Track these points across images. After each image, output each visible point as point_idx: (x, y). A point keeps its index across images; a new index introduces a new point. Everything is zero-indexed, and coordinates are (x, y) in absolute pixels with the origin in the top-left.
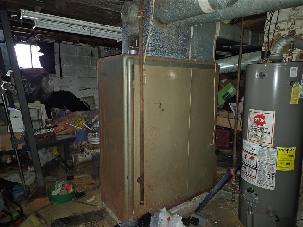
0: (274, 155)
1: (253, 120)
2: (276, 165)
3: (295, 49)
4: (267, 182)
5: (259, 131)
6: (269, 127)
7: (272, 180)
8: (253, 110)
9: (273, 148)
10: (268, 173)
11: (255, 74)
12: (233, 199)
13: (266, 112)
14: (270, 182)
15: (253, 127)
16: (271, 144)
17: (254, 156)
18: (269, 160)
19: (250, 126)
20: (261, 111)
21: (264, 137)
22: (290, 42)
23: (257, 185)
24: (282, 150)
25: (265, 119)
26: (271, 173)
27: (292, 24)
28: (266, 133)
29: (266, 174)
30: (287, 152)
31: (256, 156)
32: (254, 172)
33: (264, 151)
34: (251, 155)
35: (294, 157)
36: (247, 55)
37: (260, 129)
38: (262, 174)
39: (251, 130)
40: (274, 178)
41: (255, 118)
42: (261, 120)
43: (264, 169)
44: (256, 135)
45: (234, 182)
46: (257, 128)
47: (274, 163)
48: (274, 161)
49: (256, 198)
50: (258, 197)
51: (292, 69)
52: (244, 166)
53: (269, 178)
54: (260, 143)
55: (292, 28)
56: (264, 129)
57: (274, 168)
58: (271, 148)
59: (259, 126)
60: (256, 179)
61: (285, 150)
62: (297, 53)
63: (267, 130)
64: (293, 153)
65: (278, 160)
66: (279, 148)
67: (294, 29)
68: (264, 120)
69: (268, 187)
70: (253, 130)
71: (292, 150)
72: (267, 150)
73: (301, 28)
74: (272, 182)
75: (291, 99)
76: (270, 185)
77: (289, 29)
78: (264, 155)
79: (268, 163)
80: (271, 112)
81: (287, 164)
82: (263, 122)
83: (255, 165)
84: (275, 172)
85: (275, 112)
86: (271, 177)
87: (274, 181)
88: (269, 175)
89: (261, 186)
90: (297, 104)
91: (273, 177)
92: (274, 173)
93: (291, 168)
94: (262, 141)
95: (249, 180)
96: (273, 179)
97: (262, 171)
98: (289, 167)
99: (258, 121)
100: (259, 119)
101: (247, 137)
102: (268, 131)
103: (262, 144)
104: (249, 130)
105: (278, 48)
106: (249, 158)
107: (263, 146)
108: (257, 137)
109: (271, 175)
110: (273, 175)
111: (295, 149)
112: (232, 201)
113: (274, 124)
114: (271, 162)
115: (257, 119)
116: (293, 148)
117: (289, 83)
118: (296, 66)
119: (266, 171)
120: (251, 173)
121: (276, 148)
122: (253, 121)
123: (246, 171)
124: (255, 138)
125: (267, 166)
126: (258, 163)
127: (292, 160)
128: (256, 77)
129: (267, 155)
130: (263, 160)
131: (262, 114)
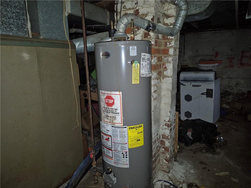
0: (125, 135)
1: (104, 101)
2: (128, 143)
3: (140, 29)
4: (122, 161)
5: (110, 113)
6: (117, 107)
7: (126, 159)
8: (103, 92)
9: (123, 127)
10: (122, 152)
11: (100, 53)
12: (95, 182)
13: (113, 93)
14: (125, 161)
15: (105, 109)
16: (121, 124)
17: (109, 137)
18: (121, 140)
19: (103, 108)
20: (109, 92)
21: (115, 118)
22: (131, 20)
23: (114, 165)
24: (132, 128)
25: (113, 99)
26: (124, 152)
27: (135, 4)
28: (116, 113)
29: (120, 153)
30: (136, 130)
31: (110, 137)
32: (111, 153)
33: (116, 132)
34: (107, 136)
35: (143, 133)
36: (103, 34)
37: (110, 110)
38: (118, 154)
39: (104, 111)
40: (128, 156)
41: (105, 99)
42: (111, 101)
43: (118, 149)
44: (108, 116)
45: (94, 165)
46: (109, 110)
47: (126, 142)
48: (126, 140)
49: (113, 179)
50: (115, 177)
51: (131, 48)
52: (103, 147)
53: (124, 157)
54: (112, 123)
55: (136, 8)
56: (114, 110)
57: (126, 147)
58: (122, 127)
59: (109, 107)
60: (112, 159)
61: (134, 128)
62: (142, 32)
63: (116, 110)
64: (141, 129)
65: (129, 138)
66: (129, 127)
67: (137, 8)
68: (113, 101)
69: (124, 166)
70: (105, 111)
71: (140, 127)
72: (118, 130)
73: (143, 8)
74: (127, 160)
75: (133, 79)
76: (125, 163)
77: (133, 8)
78: (117, 135)
79: (121, 142)
80: (118, 93)
81: (137, 140)
82: (112, 103)
83: (110, 146)
84: (127, 150)
85: (121, 92)
86: (125, 156)
87: (128, 159)
88: (123, 154)
89: (117, 165)
90: (138, 83)
91: (126, 155)
92: (127, 152)
93: (141, 143)
94: (114, 122)
95: (107, 161)
96: (126, 157)
97: (117, 151)
98: (139, 144)
99: (108, 102)
100: (109, 100)
101: (102, 119)
102: (118, 111)
103: (114, 125)
104: (102, 111)
105: (121, 27)
106: (105, 139)
107: (115, 127)
108: (109, 118)
109: (124, 153)
110: (126, 153)
111: (143, 126)
112: (95, 183)
113: (122, 105)
114: (123, 141)
115: (107, 101)
116: (141, 125)
117: (130, 62)
118: (134, 45)
119: (120, 150)
120: (108, 154)
121: (126, 127)
122: (104, 103)
123: (104, 152)
124: (108, 119)
125: (120, 145)
126: (113, 143)
127: (141, 137)
128: (101, 56)
129: (119, 135)
130: (116, 141)
131: (110, 95)
